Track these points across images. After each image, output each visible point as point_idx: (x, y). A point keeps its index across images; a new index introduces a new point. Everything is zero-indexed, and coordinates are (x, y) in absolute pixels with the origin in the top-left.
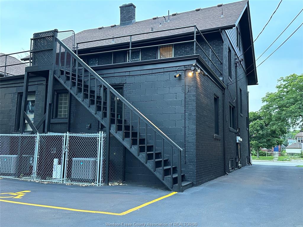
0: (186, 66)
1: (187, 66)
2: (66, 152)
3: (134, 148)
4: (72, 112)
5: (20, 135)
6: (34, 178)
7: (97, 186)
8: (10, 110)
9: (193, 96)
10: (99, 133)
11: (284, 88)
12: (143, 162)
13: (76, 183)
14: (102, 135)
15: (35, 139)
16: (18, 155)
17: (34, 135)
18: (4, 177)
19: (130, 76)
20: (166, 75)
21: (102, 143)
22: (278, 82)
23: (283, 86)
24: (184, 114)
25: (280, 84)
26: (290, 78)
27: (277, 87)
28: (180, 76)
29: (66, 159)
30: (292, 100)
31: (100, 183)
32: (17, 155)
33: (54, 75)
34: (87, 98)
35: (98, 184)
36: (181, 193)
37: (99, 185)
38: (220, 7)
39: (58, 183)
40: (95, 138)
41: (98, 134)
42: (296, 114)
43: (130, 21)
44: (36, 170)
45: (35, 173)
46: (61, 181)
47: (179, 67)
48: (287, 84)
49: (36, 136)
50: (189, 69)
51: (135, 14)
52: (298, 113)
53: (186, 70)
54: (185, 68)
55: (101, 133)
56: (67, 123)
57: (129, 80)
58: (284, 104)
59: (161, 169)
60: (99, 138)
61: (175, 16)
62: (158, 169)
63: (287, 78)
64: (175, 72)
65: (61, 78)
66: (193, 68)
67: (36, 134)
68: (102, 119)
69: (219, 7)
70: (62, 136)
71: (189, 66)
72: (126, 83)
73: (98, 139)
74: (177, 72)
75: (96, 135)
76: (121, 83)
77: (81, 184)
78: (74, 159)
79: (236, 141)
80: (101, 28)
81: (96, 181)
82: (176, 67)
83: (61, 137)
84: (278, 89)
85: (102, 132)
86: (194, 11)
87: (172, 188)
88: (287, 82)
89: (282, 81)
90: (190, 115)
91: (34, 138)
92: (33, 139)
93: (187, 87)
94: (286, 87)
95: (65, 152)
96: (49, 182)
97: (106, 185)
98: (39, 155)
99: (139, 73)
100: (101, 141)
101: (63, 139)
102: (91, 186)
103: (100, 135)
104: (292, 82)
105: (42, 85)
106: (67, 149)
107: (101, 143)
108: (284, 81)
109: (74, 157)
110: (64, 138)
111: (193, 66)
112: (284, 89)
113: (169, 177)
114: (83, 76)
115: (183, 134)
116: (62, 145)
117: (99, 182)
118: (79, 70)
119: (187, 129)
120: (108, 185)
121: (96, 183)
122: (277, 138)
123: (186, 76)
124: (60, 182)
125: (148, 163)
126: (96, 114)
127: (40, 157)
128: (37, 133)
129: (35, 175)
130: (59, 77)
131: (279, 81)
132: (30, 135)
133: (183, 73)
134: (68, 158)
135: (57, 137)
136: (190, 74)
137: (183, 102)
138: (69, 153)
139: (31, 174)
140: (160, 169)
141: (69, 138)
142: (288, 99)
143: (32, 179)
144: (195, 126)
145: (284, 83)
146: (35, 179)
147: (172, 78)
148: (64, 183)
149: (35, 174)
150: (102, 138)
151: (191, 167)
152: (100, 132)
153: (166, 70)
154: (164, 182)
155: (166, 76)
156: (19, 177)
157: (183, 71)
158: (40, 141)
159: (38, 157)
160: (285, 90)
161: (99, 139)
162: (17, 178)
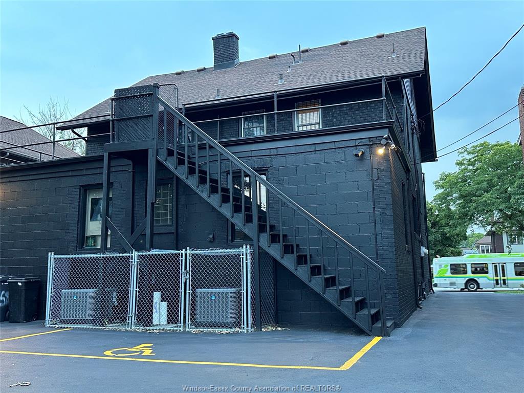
0: (371, 139)
1: (373, 139)
2: (188, 281)
3: (301, 270)
4: (179, 216)
5: (102, 255)
6: (132, 325)
7: (245, 332)
8: (67, 214)
9: (387, 184)
10: (242, 248)
11: (469, 165)
12: (318, 291)
13: (209, 330)
14: (249, 251)
15: (131, 260)
16: (99, 288)
17: (128, 255)
18: (76, 327)
19: (278, 156)
20: (339, 153)
21: (249, 264)
22: (459, 155)
23: (466, 162)
24: (372, 214)
25: (462, 158)
26: (478, 149)
27: (457, 164)
28: (363, 154)
29: (188, 291)
30: (485, 185)
31: (249, 328)
32: (96, 288)
33: (156, 157)
34: (217, 192)
35: (246, 329)
36: (388, 338)
37: (247, 332)
38: (382, 39)
39: (177, 330)
40: (236, 256)
41: (241, 250)
42: (493, 207)
43: (231, 61)
44: (134, 312)
45: (133, 317)
46: (182, 327)
47: (360, 141)
48: (473, 158)
49: (132, 256)
50: (377, 144)
51: (238, 49)
52: (497, 206)
53: (373, 144)
54: (370, 142)
55: (246, 247)
56: (173, 233)
57: (277, 162)
58: (472, 191)
59: (350, 302)
60: (243, 255)
61: (307, 53)
62: (344, 302)
63: (472, 149)
64: (355, 148)
65: (170, 162)
66: (384, 142)
67: (132, 253)
68: (244, 225)
69: (380, 39)
70: (179, 254)
71: (378, 138)
72: (271, 167)
73: (241, 256)
74: (357, 147)
75: (238, 250)
76: (264, 167)
77: (217, 330)
78: (199, 290)
79: (420, 254)
80: (180, 74)
81: (244, 325)
82: (355, 139)
83: (178, 257)
84: (458, 167)
85: (248, 246)
86: (337, 45)
87: (371, 331)
88: (473, 156)
89: (466, 153)
90: (382, 214)
91: (128, 259)
92: (126, 261)
93: (375, 171)
94: (473, 164)
95: (186, 279)
96: (160, 329)
97: (258, 331)
98: (139, 287)
99: (293, 150)
100: (246, 260)
101: (181, 259)
102: (235, 334)
103: (244, 250)
104: (482, 155)
105: (126, 172)
106: (188, 275)
107: (247, 263)
108: (469, 153)
109: (197, 288)
110: (182, 257)
111: (385, 138)
112: (469, 167)
113: (364, 314)
114: (196, 156)
115: (373, 245)
116: (179, 268)
117: (247, 327)
118: (189, 146)
119: (379, 237)
120: (261, 330)
121: (243, 328)
122: (451, 246)
123: (372, 153)
124: (180, 329)
125: (326, 292)
126: (232, 217)
127: (141, 290)
128: (134, 251)
129: (133, 321)
130: (165, 160)
131: (460, 153)
132: (121, 255)
133: (368, 150)
134: (192, 290)
135: (171, 257)
136: (381, 151)
137: (371, 195)
138: (192, 281)
139: (125, 318)
140: (348, 302)
141: (191, 257)
142: (478, 183)
143: (128, 327)
144: (393, 233)
145: (468, 157)
146: (133, 327)
147: (350, 158)
148: (187, 329)
149: (133, 319)
150: (248, 255)
151: (391, 297)
152: (244, 246)
153: (338, 145)
154: (356, 322)
155: (339, 155)
156: (103, 324)
157: (367, 147)
158: (140, 264)
159: (136, 291)
160: (471, 167)
161: (243, 258)
162: (100, 327)
